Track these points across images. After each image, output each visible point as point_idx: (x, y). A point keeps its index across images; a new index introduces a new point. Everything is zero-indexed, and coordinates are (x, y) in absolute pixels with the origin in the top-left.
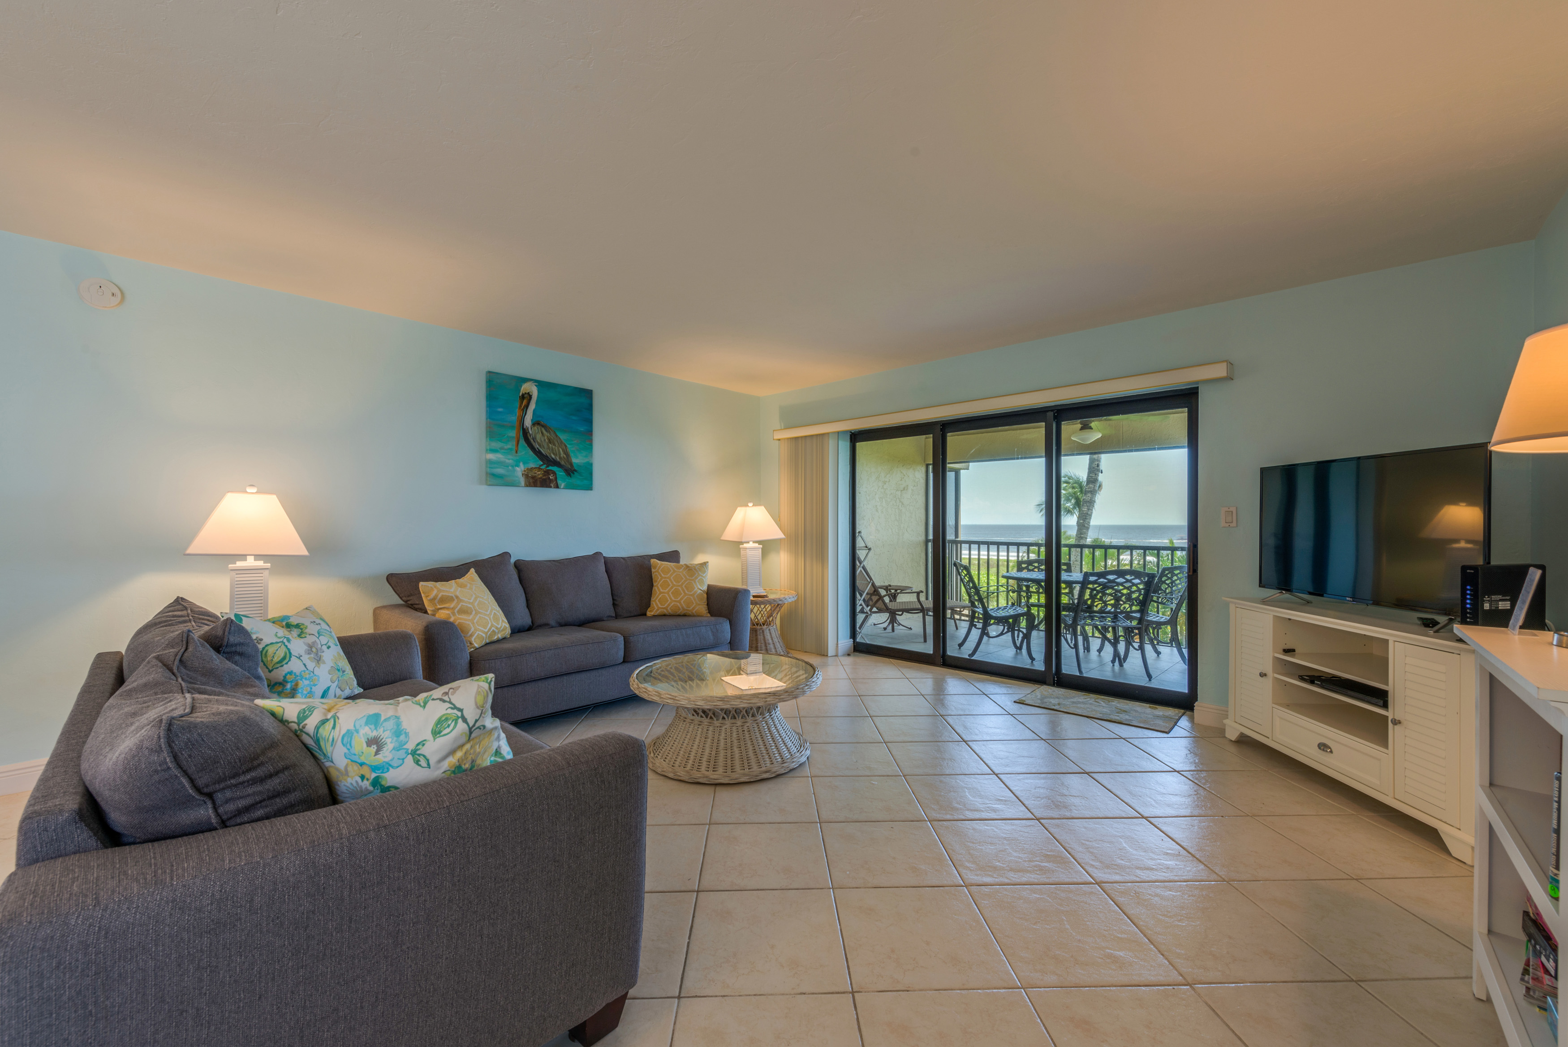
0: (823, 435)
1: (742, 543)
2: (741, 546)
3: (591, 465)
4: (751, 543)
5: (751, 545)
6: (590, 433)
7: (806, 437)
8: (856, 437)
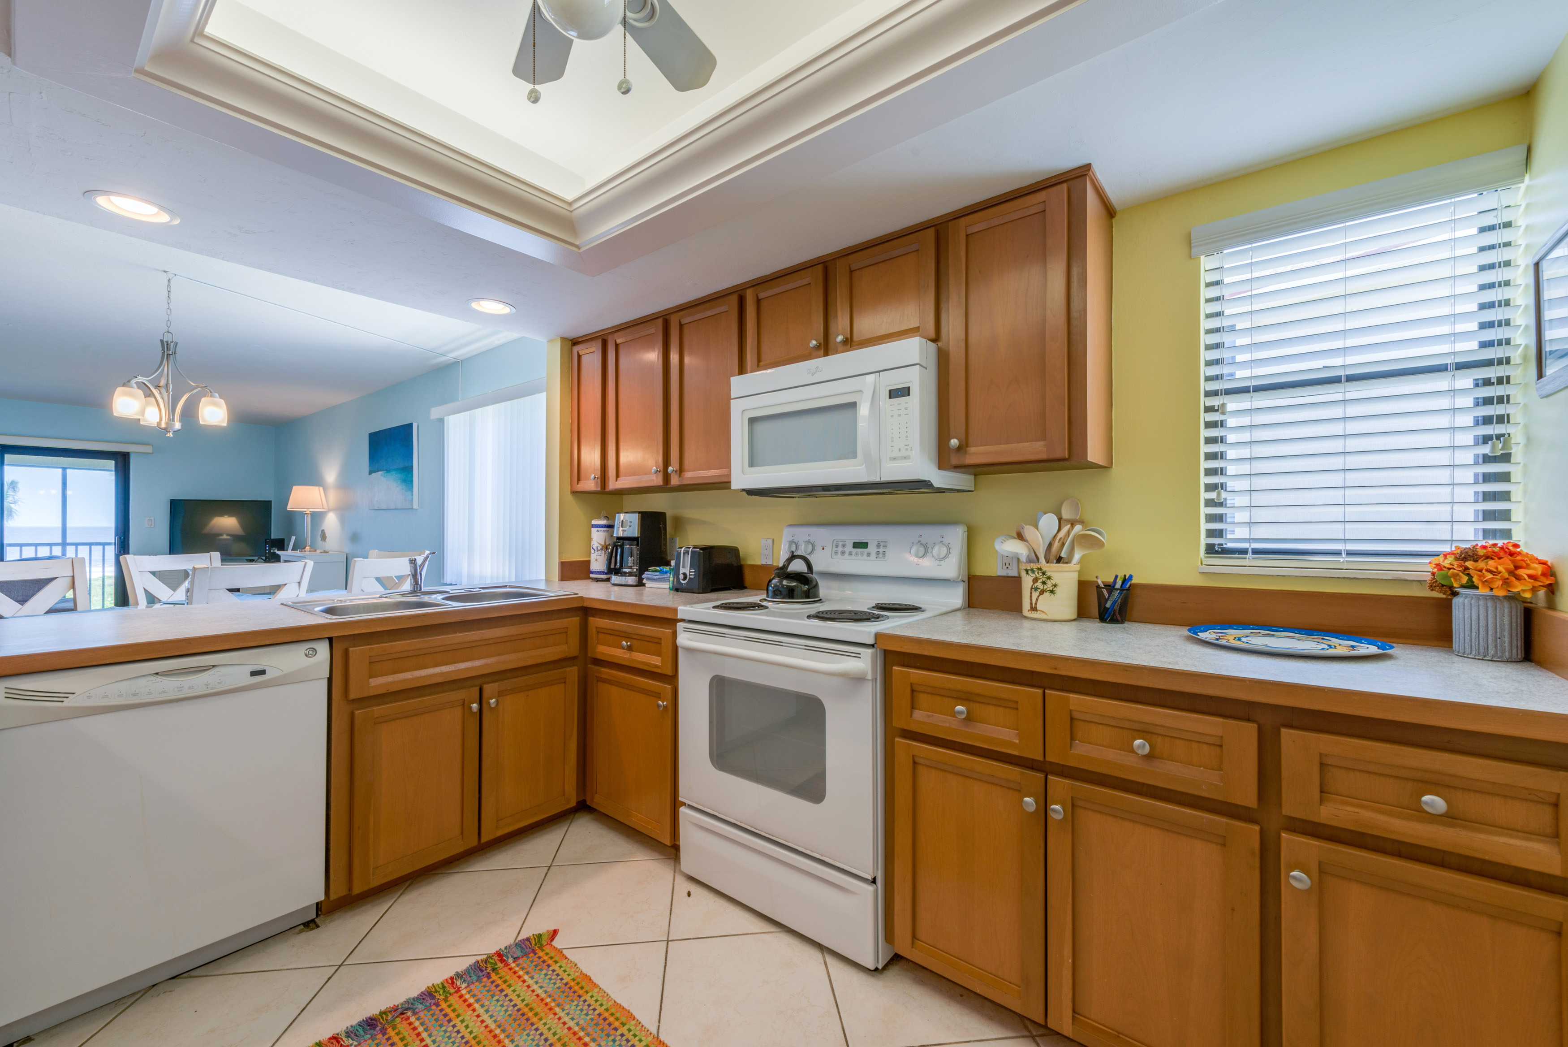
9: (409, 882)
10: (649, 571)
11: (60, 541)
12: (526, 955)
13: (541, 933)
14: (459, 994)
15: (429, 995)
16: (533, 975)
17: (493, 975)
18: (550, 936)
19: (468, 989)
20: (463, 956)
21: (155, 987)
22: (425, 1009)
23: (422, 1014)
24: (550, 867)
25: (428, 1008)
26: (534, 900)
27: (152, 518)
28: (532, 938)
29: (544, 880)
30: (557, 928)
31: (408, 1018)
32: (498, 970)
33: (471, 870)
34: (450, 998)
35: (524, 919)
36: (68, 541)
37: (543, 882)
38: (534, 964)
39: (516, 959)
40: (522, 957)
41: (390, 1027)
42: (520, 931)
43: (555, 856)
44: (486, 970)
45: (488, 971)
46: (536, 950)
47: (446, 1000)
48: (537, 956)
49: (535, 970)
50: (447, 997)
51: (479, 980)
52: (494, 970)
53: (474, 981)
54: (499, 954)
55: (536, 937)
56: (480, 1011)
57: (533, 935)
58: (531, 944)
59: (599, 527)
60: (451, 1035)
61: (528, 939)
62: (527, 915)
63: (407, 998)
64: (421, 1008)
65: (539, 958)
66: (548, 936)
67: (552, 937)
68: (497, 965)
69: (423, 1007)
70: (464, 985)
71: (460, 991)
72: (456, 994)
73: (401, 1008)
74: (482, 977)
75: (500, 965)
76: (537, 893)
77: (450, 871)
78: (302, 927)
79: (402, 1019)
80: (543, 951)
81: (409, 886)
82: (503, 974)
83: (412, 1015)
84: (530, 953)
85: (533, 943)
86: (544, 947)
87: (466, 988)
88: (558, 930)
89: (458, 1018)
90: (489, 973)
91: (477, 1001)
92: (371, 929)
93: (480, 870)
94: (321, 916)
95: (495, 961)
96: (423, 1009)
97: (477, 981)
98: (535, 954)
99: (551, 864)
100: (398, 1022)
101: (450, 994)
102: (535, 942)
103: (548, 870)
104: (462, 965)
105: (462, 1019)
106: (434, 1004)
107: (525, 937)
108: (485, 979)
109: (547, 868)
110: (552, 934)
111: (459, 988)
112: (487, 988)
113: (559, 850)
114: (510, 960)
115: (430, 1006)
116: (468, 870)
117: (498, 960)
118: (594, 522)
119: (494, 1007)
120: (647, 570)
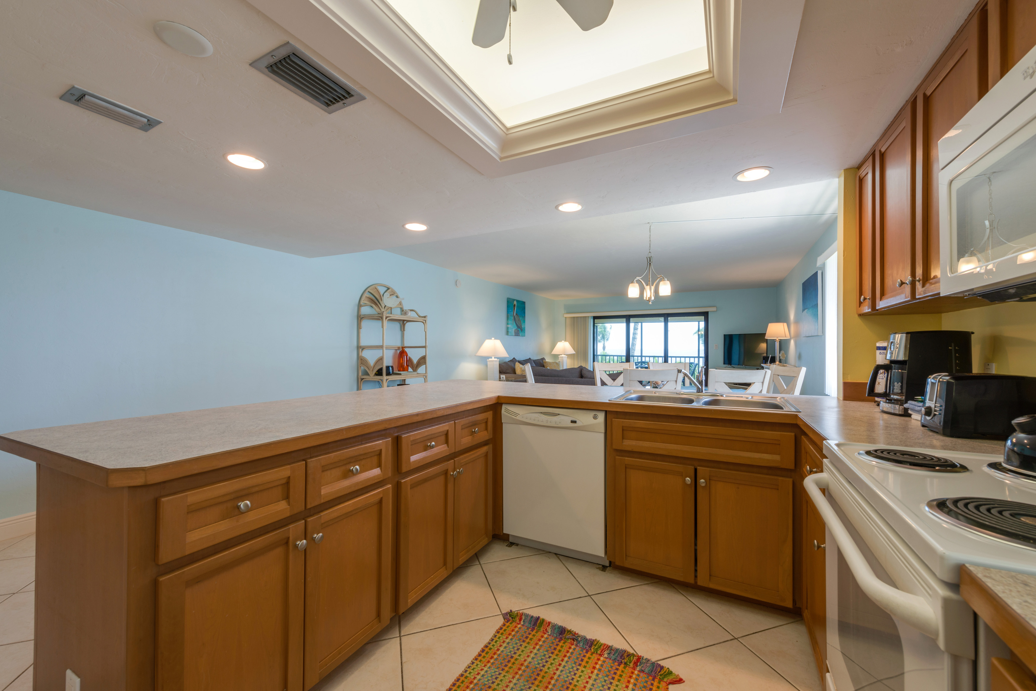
0: (586, 317)
1: (560, 355)
2: (559, 356)
3: (525, 328)
4: (563, 355)
5: (563, 356)
6: (525, 316)
7: (578, 317)
8: (595, 318)
9: (658, 580)
10: (915, 401)
11: (697, 356)
12: (649, 674)
13: (673, 672)
14: (599, 657)
15: (590, 643)
16: (636, 689)
17: (622, 666)
18: (675, 680)
19: (605, 660)
20: (627, 641)
21: (550, 553)
22: (581, 648)
23: (577, 648)
24: (736, 639)
25: (583, 649)
26: (698, 649)
27: (717, 345)
28: (665, 669)
29: (720, 643)
30: (684, 679)
31: (572, 644)
32: (627, 666)
33: (691, 600)
34: (594, 655)
35: (676, 654)
36: (700, 356)
37: (717, 644)
38: (645, 684)
39: (642, 671)
40: (645, 674)
41: (564, 640)
42: (666, 658)
43: (748, 635)
44: (623, 659)
45: (623, 661)
46: (657, 678)
47: (593, 653)
48: (652, 682)
49: (641, 688)
50: (594, 653)
51: (614, 660)
52: (625, 663)
53: (612, 659)
54: (639, 659)
55: (667, 671)
56: (594, 676)
57: (668, 668)
58: (659, 672)
59: (882, 350)
60: (572, 672)
61: (662, 668)
62: (682, 654)
63: (585, 635)
64: (581, 646)
65: (652, 684)
66: (674, 678)
67: (676, 681)
68: (630, 663)
69: (582, 646)
70: (606, 656)
71: (601, 656)
72: (598, 656)
73: (576, 637)
74: (617, 661)
75: (631, 665)
76: (705, 647)
77: (681, 591)
78: (601, 566)
79: (571, 642)
80: (659, 683)
81: (654, 582)
82: (626, 671)
83: (575, 645)
84: (652, 676)
85: (662, 672)
86: (662, 681)
87: (605, 658)
88: (684, 682)
89: (583, 668)
90: (621, 662)
91: (599, 670)
92: (617, 590)
93: (695, 604)
94: (611, 568)
95: (632, 660)
96: (581, 647)
97: (612, 660)
98: (653, 680)
99: (738, 638)
100: (568, 642)
101: (597, 653)
102: (663, 674)
103: (731, 640)
104: (618, 643)
105: (584, 670)
106: (587, 650)
107: (662, 665)
108: (616, 664)
109: (733, 638)
110: (678, 679)
111: (602, 654)
112: (610, 669)
113: (756, 634)
114: (638, 668)
115: (584, 649)
116: (689, 598)
117: (635, 661)
118: (878, 344)
119: (599, 682)
120: (913, 399)
